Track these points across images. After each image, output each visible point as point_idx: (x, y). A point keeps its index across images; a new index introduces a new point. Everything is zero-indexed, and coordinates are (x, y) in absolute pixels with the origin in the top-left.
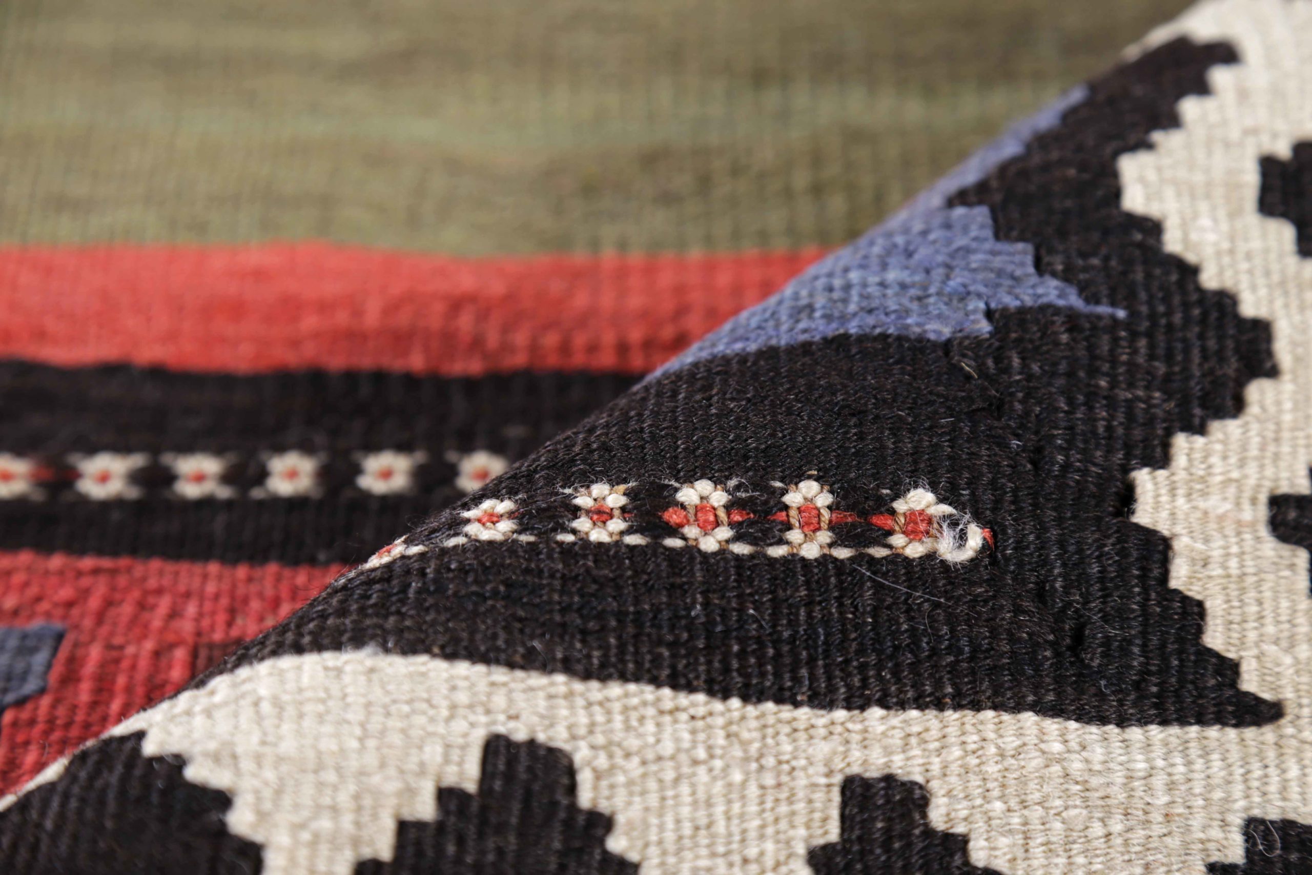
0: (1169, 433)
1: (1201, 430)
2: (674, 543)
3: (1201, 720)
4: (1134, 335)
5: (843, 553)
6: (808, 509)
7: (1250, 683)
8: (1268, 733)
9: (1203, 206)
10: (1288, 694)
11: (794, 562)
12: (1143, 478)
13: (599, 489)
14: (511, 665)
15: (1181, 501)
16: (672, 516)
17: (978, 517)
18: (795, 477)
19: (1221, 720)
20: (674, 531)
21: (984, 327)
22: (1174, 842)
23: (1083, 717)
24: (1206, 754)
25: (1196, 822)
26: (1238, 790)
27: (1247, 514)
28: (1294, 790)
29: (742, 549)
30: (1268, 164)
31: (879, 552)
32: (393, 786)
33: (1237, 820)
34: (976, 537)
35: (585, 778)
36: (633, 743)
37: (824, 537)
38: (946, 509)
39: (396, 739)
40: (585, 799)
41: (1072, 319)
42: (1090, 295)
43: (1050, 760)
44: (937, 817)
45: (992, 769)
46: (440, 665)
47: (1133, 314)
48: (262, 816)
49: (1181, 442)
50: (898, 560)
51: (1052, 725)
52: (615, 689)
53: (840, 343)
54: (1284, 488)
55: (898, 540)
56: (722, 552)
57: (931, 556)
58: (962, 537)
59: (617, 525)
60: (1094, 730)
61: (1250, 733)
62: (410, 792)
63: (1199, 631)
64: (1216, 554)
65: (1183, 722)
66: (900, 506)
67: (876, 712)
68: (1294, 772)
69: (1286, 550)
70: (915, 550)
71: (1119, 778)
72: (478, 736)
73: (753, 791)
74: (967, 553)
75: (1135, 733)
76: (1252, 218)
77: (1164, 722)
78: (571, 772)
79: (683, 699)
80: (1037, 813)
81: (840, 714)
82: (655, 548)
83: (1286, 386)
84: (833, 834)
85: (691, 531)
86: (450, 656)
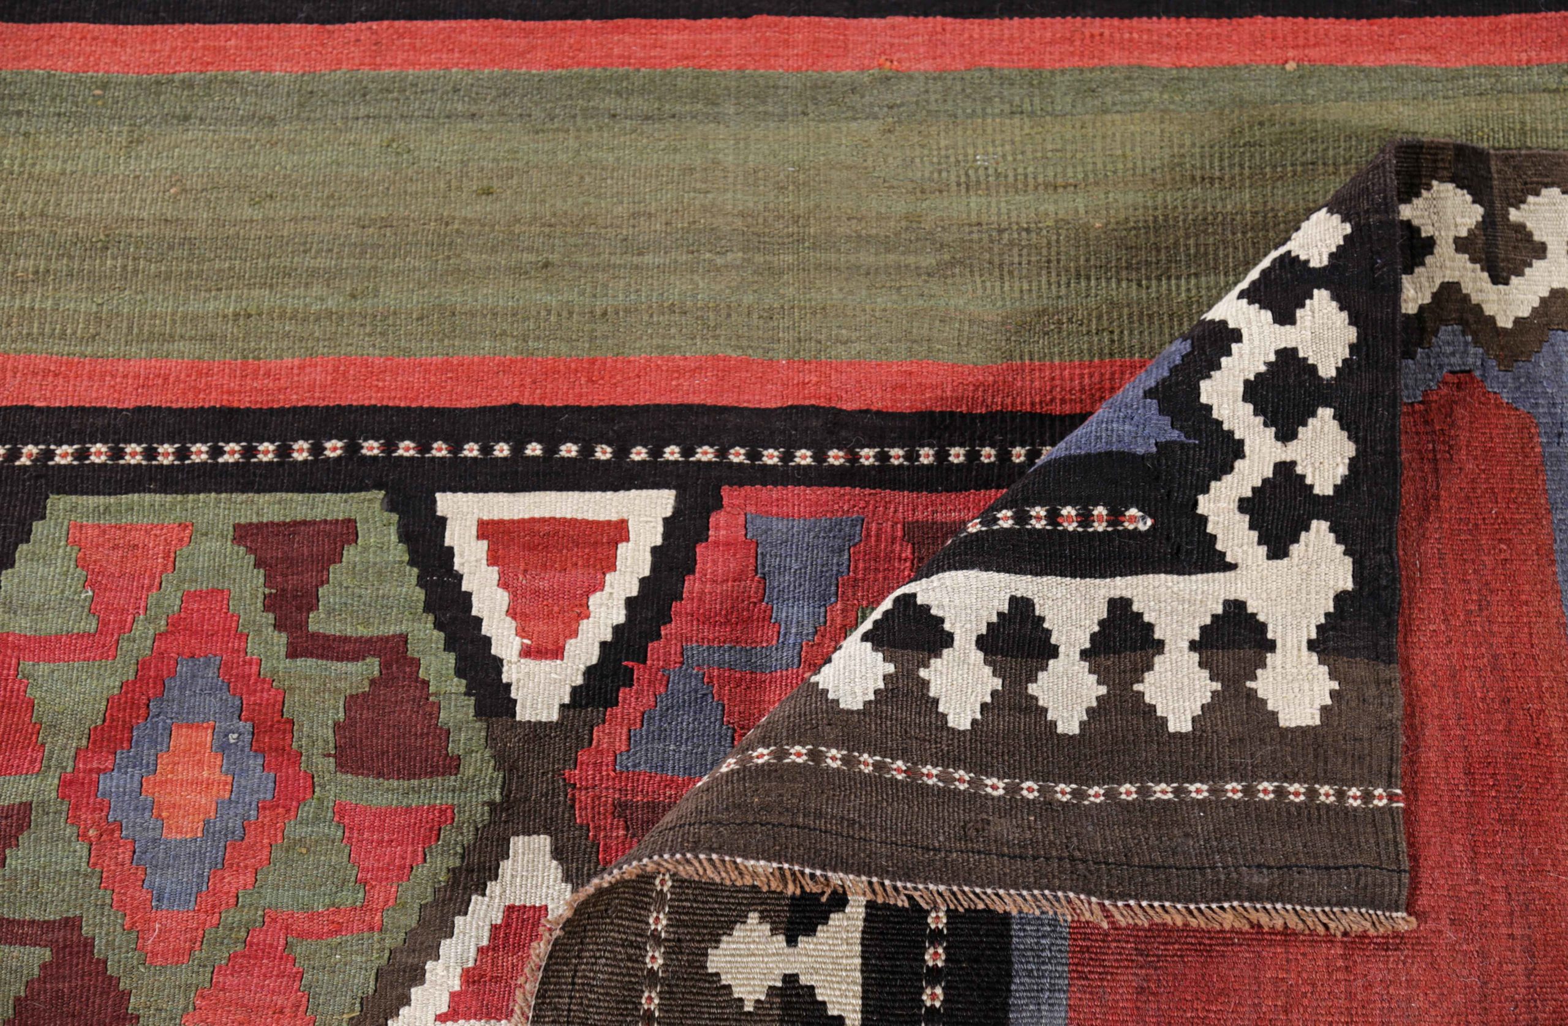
0: (1209, 482)
1: (1220, 480)
2: (1060, 528)
3: (1213, 571)
4: (1201, 449)
5: (1110, 529)
6: (1100, 516)
7: (1229, 559)
8: (1232, 574)
9: (1225, 399)
10: (1240, 561)
11: (1095, 532)
12: (1200, 498)
13: (1038, 509)
14: (1016, 573)
15: (1212, 505)
16: (1060, 520)
17: (1151, 516)
18: (1096, 505)
19: (1219, 570)
20: (1060, 525)
21: (1154, 449)
22: (1202, 610)
23: (1179, 573)
24: (1214, 581)
25: (1209, 603)
26: (1222, 591)
27: (1231, 507)
28: (1239, 591)
29: (1080, 529)
30: (1247, 382)
31: (1120, 528)
32: (985, 614)
33: (1221, 601)
34: (1149, 522)
35: (1037, 607)
36: (1050, 595)
37: (1105, 524)
38: (1141, 514)
39: (985, 598)
40: (1037, 613)
41: (1182, 445)
42: (1188, 437)
43: (1168, 588)
44: (1135, 608)
45: (1151, 592)
46: (996, 574)
47: (1201, 442)
48: (953, 624)
49: (1213, 484)
50: (1126, 530)
51: (1169, 577)
52: (1045, 579)
53: (1109, 454)
54: (1244, 495)
55: (1126, 524)
56: (1074, 531)
57: (1136, 528)
58: (1145, 523)
59: (1044, 522)
60: (1181, 578)
61: (1227, 574)
62: (991, 614)
63: (1215, 544)
64: (1221, 520)
65: (1208, 572)
66: (1127, 514)
67: (1118, 578)
68: (1239, 585)
69: (1242, 516)
70: (1131, 527)
71: (1188, 592)
72: (1008, 596)
73: (1083, 606)
74: (1146, 528)
75: (1193, 577)
76: (1240, 403)
77: (1202, 573)
78: (1033, 605)
79: (1064, 580)
80: (1163, 605)
81: (1108, 580)
82: (1055, 530)
83: (1247, 461)
84: (1105, 616)
85: (1065, 524)
86: (998, 571)
